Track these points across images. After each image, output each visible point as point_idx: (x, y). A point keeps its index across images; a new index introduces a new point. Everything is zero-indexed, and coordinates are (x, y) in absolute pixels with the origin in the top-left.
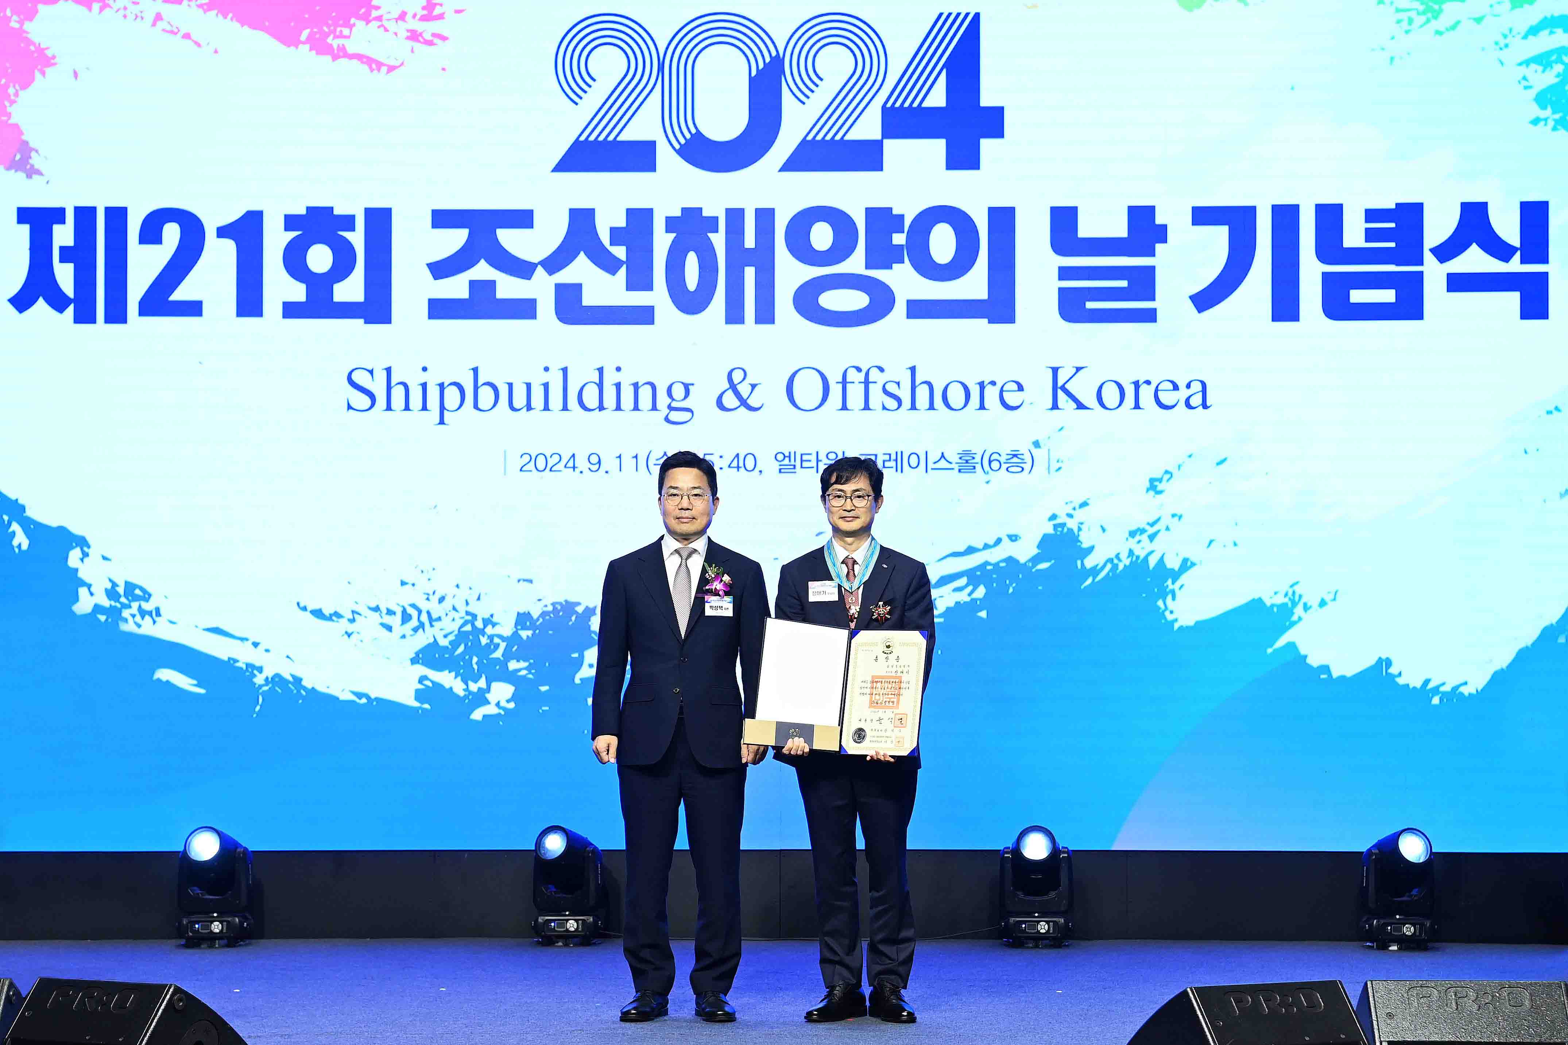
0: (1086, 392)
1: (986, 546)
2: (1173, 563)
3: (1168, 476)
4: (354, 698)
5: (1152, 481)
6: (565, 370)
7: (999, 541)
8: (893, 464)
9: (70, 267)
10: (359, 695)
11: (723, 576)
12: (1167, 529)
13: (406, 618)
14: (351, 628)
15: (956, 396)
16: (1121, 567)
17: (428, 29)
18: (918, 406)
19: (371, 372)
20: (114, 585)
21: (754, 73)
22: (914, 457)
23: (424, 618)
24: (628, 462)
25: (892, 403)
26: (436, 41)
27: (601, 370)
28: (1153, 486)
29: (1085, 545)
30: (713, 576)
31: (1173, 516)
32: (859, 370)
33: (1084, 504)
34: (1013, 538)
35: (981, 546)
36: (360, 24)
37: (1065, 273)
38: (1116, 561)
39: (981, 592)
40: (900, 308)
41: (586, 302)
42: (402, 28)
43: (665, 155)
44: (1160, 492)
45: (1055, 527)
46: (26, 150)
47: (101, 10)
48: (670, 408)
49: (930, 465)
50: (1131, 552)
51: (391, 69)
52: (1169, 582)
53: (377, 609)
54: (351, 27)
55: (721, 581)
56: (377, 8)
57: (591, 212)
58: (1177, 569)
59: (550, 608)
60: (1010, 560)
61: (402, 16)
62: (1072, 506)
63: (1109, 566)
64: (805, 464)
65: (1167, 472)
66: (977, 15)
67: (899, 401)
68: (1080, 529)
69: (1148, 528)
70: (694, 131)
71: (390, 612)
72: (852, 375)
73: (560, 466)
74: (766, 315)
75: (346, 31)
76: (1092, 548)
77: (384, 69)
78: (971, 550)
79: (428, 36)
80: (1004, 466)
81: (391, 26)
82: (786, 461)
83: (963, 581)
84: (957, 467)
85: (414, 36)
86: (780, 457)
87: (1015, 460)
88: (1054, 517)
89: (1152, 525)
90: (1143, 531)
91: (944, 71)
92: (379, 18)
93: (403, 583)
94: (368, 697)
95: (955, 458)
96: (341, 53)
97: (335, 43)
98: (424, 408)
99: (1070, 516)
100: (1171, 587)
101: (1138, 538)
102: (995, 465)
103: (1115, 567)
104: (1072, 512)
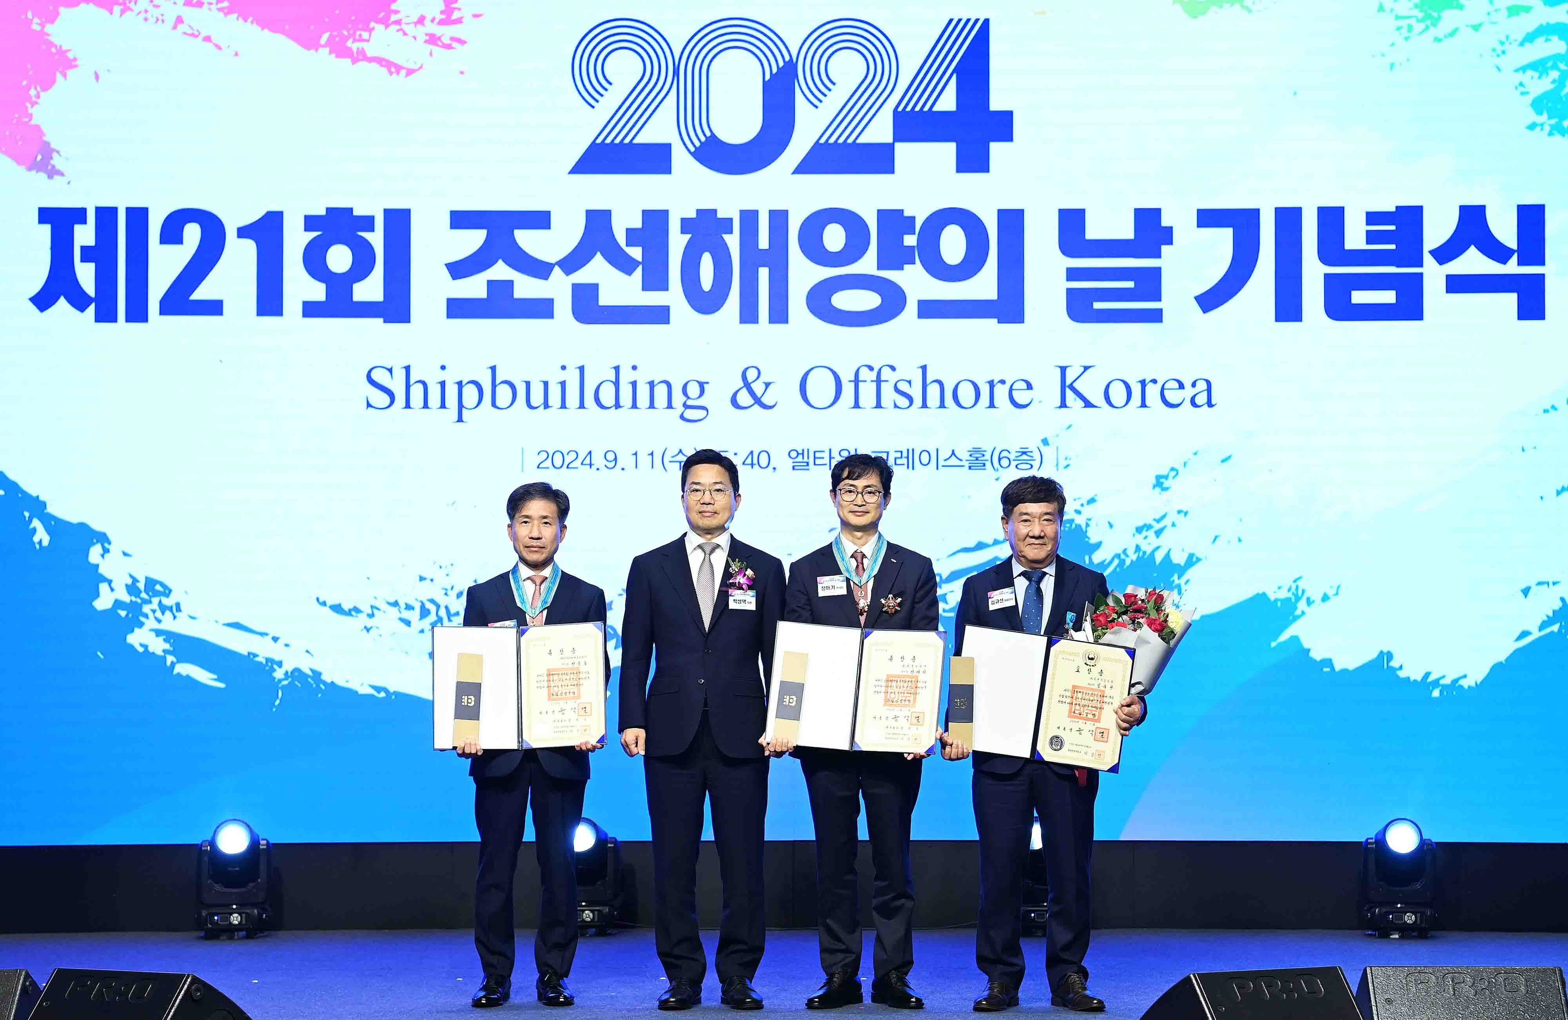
3: (1174, 473)
4: (372, 692)
5: (1158, 478)
6: (582, 369)
8: (904, 461)
10: (378, 689)
11: (746, 570)
12: (1173, 525)
14: (370, 623)
17: (446, 32)
18: (929, 404)
19: (390, 370)
20: (135, 580)
21: (768, 77)
22: (925, 455)
23: (443, 613)
24: (644, 460)
25: (903, 402)
26: (454, 44)
27: (617, 369)
28: (1159, 483)
30: (737, 570)
31: (1179, 512)
32: (871, 368)
33: (1092, 501)
36: (379, 28)
40: (911, 308)
41: (602, 302)
42: (421, 32)
44: (1167, 489)
46: (48, 151)
47: (123, 12)
48: (686, 406)
49: (941, 463)
51: (410, 72)
52: (1176, 577)
53: (396, 604)
54: (371, 30)
55: (745, 575)
56: (396, 12)
57: (607, 214)
61: (421, 20)
64: (818, 461)
65: (1172, 469)
66: (987, 21)
67: (911, 399)
68: (1087, 525)
69: (1154, 523)
70: (708, 134)
71: (409, 607)
72: (864, 374)
74: (779, 315)
75: (365, 35)
77: (403, 72)
79: (446, 40)
81: (410, 29)
82: (800, 458)
84: (967, 464)
85: (432, 39)
86: (794, 454)
89: (1158, 521)
91: (955, 76)
92: (398, 22)
93: (422, 579)
94: (385, 690)
95: (965, 456)
96: (360, 57)
97: (355, 46)
99: (1078, 512)
104: (1079, 508)
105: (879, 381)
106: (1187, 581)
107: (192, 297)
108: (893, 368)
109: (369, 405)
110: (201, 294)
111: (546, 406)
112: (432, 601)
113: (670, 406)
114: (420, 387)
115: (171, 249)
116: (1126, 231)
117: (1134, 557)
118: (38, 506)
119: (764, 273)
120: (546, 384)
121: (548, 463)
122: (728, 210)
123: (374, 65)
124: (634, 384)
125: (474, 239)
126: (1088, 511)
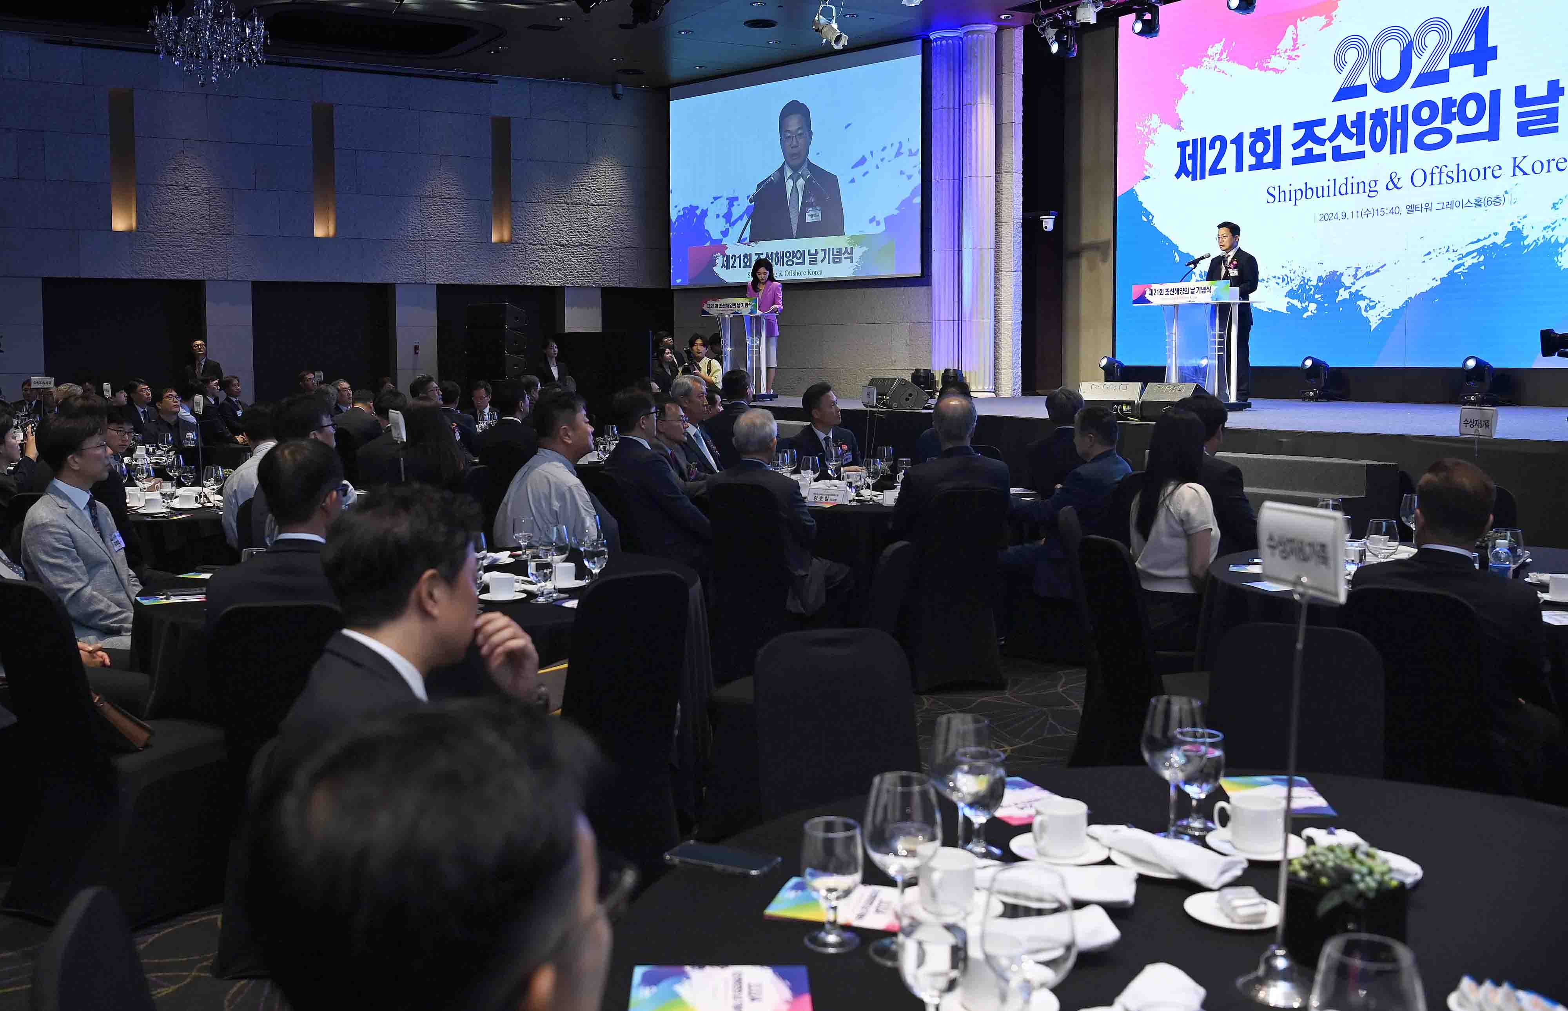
0: (1527, 168)
1: (1485, 238)
2: (1562, 240)
3: (1561, 201)
4: (1267, 310)
5: (1554, 204)
6: (1335, 180)
7: (1490, 235)
8: (1449, 206)
9: (1190, 161)
10: (1269, 309)
12: (1560, 225)
13: (1284, 280)
14: (1267, 284)
15: (1475, 175)
16: (1539, 244)
17: (1293, 54)
18: (1460, 181)
19: (1274, 188)
20: (1201, 272)
21: (1402, 49)
22: (1458, 202)
23: (1289, 280)
24: (1355, 214)
25: (1450, 180)
26: (1296, 58)
27: (1347, 178)
28: (1554, 206)
29: (1525, 235)
31: (1563, 219)
32: (1438, 168)
33: (1525, 217)
34: (1496, 234)
35: (1482, 238)
36: (1273, 56)
37: (1520, 115)
38: (1537, 241)
39: (1482, 258)
40: (1454, 139)
41: (1342, 152)
42: (1285, 56)
43: (1371, 89)
44: (1558, 209)
45: (1513, 228)
46: (1180, 121)
47: (1200, 68)
48: (1370, 191)
49: (1464, 205)
50: (1544, 237)
51: (1282, 71)
52: (1560, 248)
53: (1275, 277)
54: (1270, 58)
56: (1278, 49)
57: (1344, 116)
58: (1563, 243)
59: (1328, 274)
60: (1494, 243)
61: (1286, 51)
62: (1520, 218)
63: (1535, 243)
64: (1417, 209)
65: (1560, 199)
66: (1488, 7)
67: (1453, 179)
68: (1523, 228)
69: (1551, 225)
70: (1380, 77)
71: (1279, 278)
72: (1436, 171)
73: (1332, 218)
74: (1404, 149)
75: (1269, 60)
76: (1527, 236)
77: (1280, 72)
78: (1479, 240)
79: (1294, 57)
80: (1493, 203)
81: (1282, 55)
82: (1410, 209)
83: (1475, 254)
84: (1474, 205)
85: (1290, 58)
86: (1408, 207)
87: (1497, 200)
88: (1512, 224)
89: (1553, 224)
90: (1550, 227)
91: (1474, 34)
92: (1279, 53)
93: (1283, 267)
94: (1271, 309)
95: (1473, 201)
96: (1268, 69)
97: (1265, 65)
98: (1290, 200)
99: (1519, 222)
100: (1560, 251)
101: (1547, 230)
102: (1489, 203)
103: (1537, 244)
104: (1520, 221)
105: (1441, 173)
106: (1565, 251)
107: (1218, 168)
108: (1446, 166)
109: (1268, 202)
110: (1220, 167)
111: (1323, 196)
112: (1286, 275)
113: (1364, 192)
114: (1283, 193)
115: (1212, 151)
116: (1544, 92)
117: (1542, 241)
118: (1176, 247)
119: (1399, 132)
120: (1323, 187)
121: (1323, 219)
122: (1387, 108)
123: (1271, 71)
124: (1352, 184)
125: (1301, 133)
126: (1523, 222)
